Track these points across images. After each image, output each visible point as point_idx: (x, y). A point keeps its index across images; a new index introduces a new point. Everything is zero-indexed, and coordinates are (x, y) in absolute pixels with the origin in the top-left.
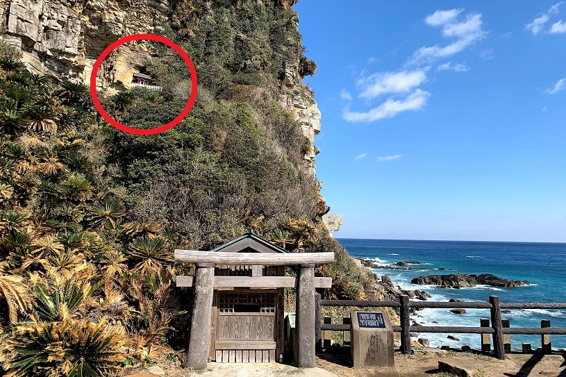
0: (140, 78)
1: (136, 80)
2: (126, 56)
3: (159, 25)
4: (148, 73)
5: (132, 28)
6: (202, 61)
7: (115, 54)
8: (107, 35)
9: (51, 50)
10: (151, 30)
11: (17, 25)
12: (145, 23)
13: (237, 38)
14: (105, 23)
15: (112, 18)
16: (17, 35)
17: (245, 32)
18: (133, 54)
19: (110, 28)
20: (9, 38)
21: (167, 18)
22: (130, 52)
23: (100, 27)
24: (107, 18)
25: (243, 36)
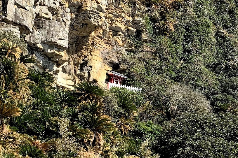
0: (115, 76)
1: (109, 79)
2: (102, 50)
3: (138, 16)
4: (123, 72)
5: (110, 18)
6: (180, 60)
7: (90, 47)
8: (83, 25)
9: (43, 42)
10: (129, 21)
11: (15, 12)
12: (123, 12)
13: (218, 35)
14: (86, 12)
15: (94, 6)
16: (14, 24)
17: (226, 27)
18: (108, 48)
19: (90, 17)
20: (6, 27)
21: (147, 9)
22: (105, 45)
23: (77, 15)
24: (89, 5)
25: (225, 33)
